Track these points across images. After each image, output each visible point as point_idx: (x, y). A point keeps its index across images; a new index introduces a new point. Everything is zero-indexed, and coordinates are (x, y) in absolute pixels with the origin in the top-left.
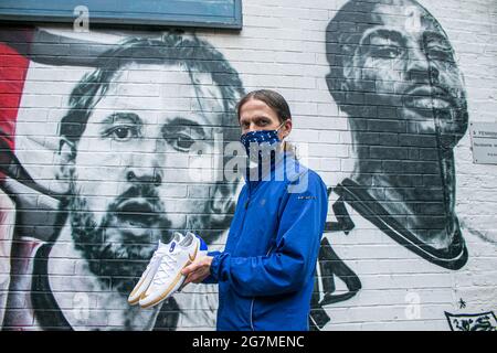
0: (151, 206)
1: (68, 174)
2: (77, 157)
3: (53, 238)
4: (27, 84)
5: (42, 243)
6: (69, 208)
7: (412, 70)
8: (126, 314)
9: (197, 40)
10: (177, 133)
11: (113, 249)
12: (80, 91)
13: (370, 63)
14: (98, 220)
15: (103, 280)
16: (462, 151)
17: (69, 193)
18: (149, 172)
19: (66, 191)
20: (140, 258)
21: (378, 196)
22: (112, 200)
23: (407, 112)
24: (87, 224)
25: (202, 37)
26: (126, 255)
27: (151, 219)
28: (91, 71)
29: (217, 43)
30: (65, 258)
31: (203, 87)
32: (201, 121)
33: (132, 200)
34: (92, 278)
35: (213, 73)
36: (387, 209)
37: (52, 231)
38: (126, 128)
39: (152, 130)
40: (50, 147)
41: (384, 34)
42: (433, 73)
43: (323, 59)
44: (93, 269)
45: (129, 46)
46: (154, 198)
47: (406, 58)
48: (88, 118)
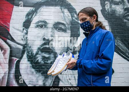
0: (51, 48)
1: (25, 38)
2: (28, 33)
3: (21, 58)
4: (13, 12)
5: (18, 59)
6: (26, 49)
7: (126, 8)
8: (43, 81)
10: (58, 26)
11: (39, 61)
13: (113, 6)
14: (35, 52)
15: (36, 70)
17: (26, 44)
20: (48, 64)
21: (118, 45)
22: (39, 46)
23: (125, 20)
24: (31, 54)
26: (43, 63)
28: (32, 8)
30: (25, 64)
31: (65, 13)
32: (65, 23)
33: (45, 46)
34: (33, 70)
35: (68, 9)
36: (120, 49)
38: (42, 25)
40: (20, 31)
43: (100, 5)
44: (33, 67)
45: (43, 1)
47: (124, 5)
48: (31, 22)
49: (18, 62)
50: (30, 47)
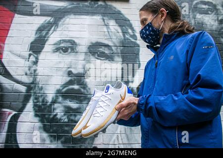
0: (82, 90)
1: (33, 72)
3: (21, 110)
4: (13, 25)
5: (14, 113)
6: (32, 92)
7: (221, 20)
9: (106, 4)
11: (58, 117)
12: (42, 29)
13: (199, 16)
14: (50, 99)
17: (32, 83)
18: (81, 71)
19: (31, 81)
20: (76, 122)
22: (58, 87)
24: (43, 101)
25: (109, 3)
26: (66, 120)
27: (82, 98)
28: (48, 19)
31: (110, 27)
32: (110, 44)
33: (71, 87)
34: (45, 135)
35: (116, 20)
37: (21, 105)
38: (67, 47)
39: (83, 48)
40: (23, 57)
41: (204, 3)
44: (45, 129)
45: (70, 7)
46: (84, 85)
47: (217, 14)
48: (45, 42)
49: (15, 118)
50: (42, 89)
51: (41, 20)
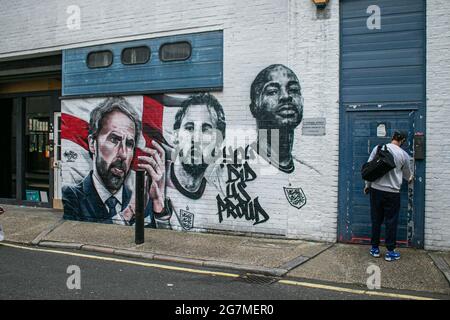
12: (178, 115)
13: (266, 98)
16: (298, 131)
23: (277, 117)
25: (211, 94)
28: (180, 108)
29: (216, 95)
30: (178, 166)
32: (211, 124)
34: (185, 172)
39: (198, 127)
40: (172, 134)
41: (272, 85)
42: (290, 99)
43: (249, 98)
44: (185, 169)
48: (180, 124)
49: (173, 164)
51: (176, 110)
